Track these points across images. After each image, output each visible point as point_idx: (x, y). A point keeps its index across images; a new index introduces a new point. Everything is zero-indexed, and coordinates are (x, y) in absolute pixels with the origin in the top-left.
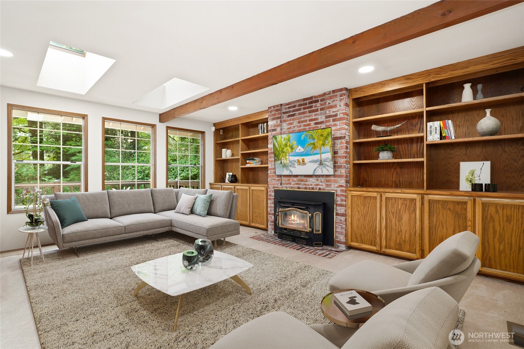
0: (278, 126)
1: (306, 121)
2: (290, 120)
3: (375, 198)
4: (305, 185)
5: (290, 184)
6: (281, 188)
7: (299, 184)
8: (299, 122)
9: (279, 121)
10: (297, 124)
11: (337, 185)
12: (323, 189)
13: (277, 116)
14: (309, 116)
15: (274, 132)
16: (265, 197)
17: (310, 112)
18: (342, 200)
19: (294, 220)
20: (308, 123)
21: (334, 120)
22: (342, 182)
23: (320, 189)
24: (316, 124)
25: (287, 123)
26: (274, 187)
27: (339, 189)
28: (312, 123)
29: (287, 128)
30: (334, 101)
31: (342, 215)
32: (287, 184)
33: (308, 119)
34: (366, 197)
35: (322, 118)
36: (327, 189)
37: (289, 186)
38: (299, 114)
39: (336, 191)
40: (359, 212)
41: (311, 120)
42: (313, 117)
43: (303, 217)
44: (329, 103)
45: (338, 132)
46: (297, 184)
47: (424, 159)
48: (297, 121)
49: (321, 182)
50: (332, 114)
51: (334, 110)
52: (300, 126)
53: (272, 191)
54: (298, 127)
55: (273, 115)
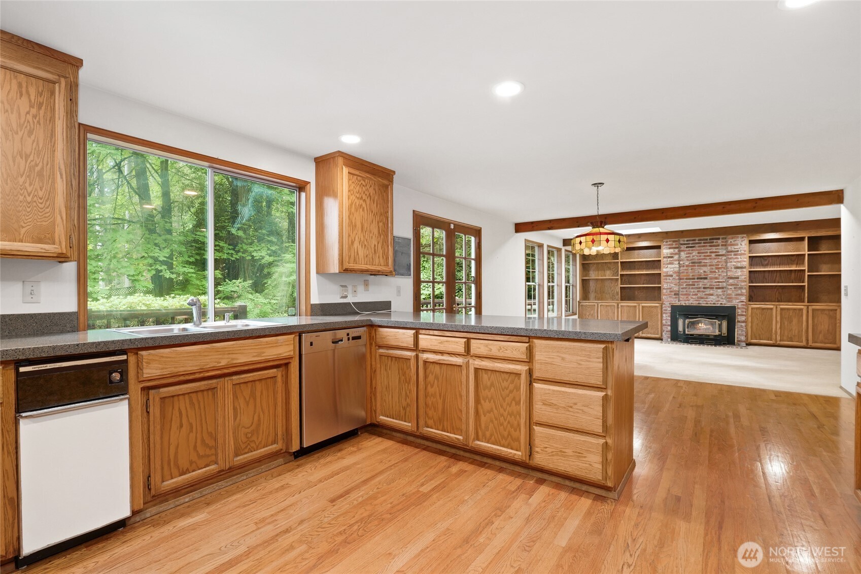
0: (676, 254)
1: (707, 252)
2: (689, 250)
3: (771, 309)
4: (706, 301)
5: (689, 301)
6: (678, 303)
7: (700, 301)
8: (698, 253)
9: (676, 250)
10: (697, 254)
11: (738, 301)
12: (725, 304)
13: (674, 246)
14: (710, 249)
15: (671, 259)
16: (659, 311)
17: (711, 246)
18: (743, 312)
19: (701, 327)
20: (708, 254)
21: (735, 255)
22: (743, 298)
23: (721, 304)
24: (716, 255)
25: (685, 252)
26: (670, 303)
27: (740, 304)
28: (713, 255)
29: (685, 256)
30: (736, 241)
31: (743, 322)
32: (685, 301)
33: (709, 251)
34: (763, 309)
35: (723, 252)
36: (729, 305)
37: (687, 302)
38: (699, 247)
39: (738, 305)
40: (757, 319)
41: (711, 252)
42: (714, 251)
43: (712, 324)
44: (731, 242)
45: (739, 263)
46: (697, 301)
47: (806, 284)
48: (697, 252)
49: (722, 299)
50: (733, 250)
51: (736, 247)
52: (700, 256)
53: (668, 307)
54: (697, 256)
55: (669, 245)
